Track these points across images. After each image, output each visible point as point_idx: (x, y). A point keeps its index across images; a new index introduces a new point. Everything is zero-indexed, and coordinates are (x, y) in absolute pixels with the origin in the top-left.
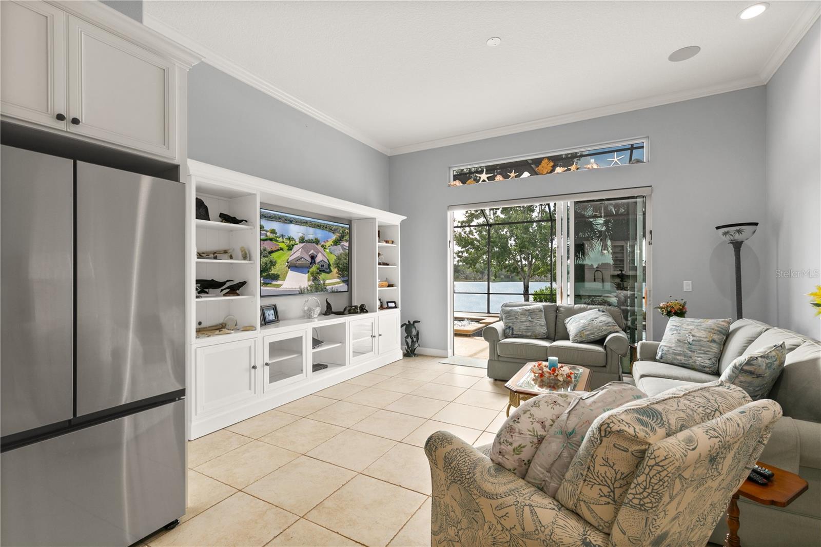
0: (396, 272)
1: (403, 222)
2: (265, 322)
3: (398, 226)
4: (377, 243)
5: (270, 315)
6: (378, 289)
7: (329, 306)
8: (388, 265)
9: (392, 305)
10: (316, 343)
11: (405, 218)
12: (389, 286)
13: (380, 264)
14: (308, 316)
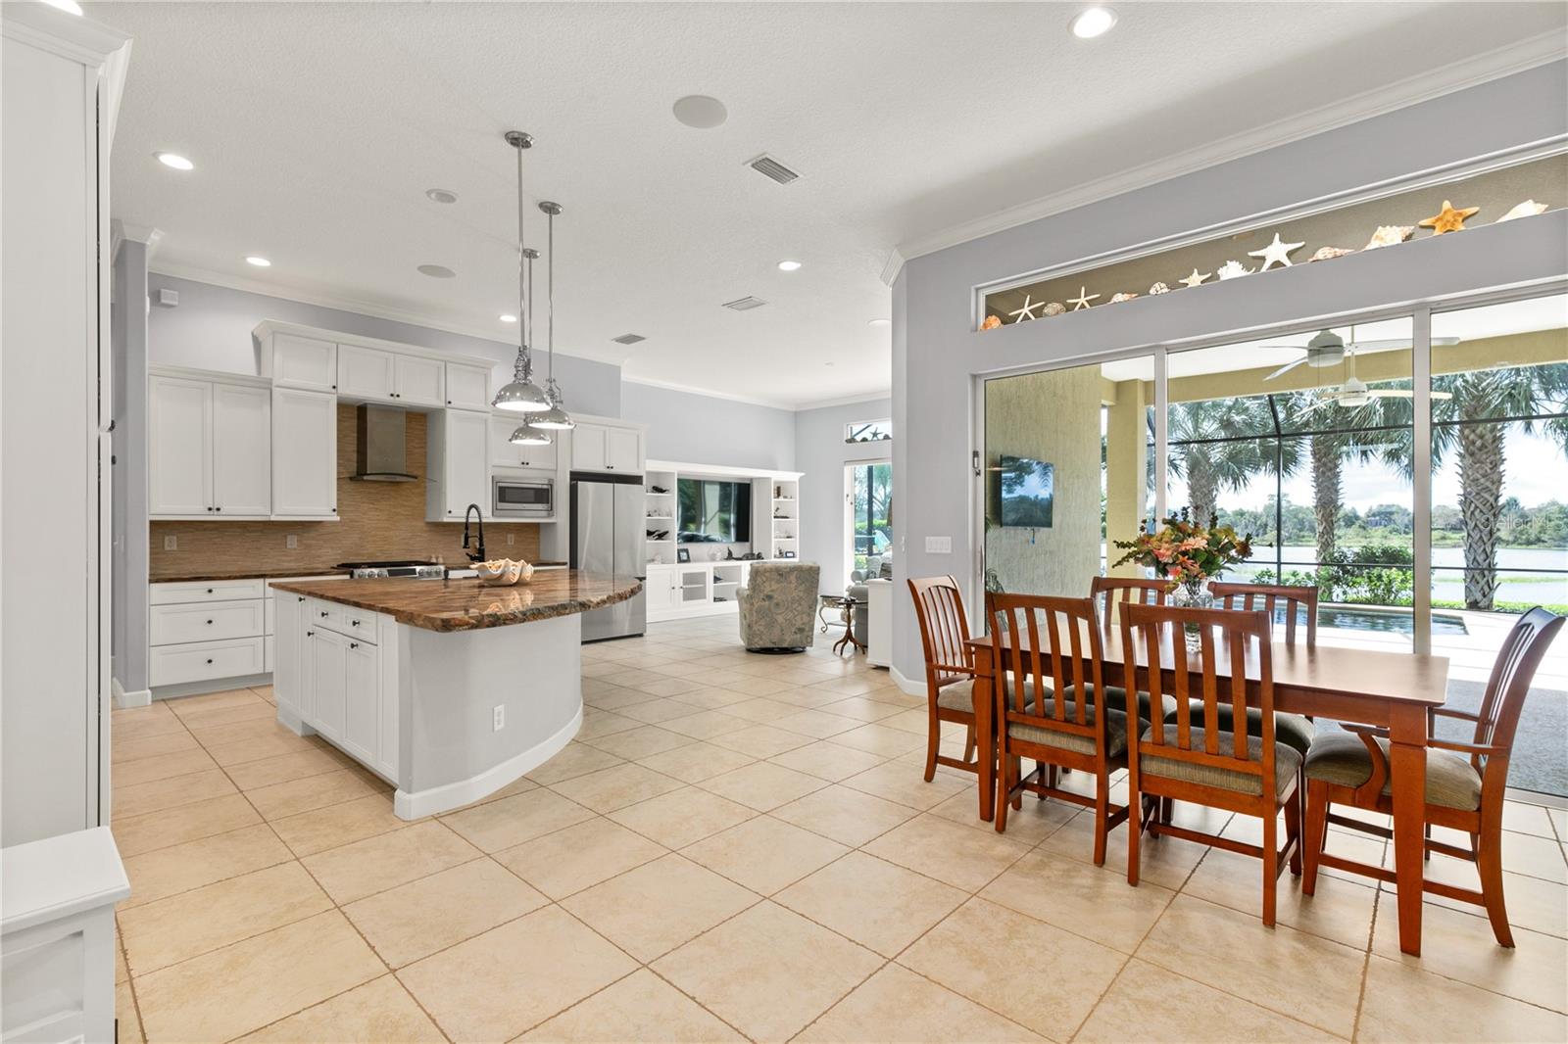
0: (794, 524)
1: (801, 479)
2: (680, 561)
3: (795, 482)
4: (773, 500)
5: (684, 556)
6: (773, 540)
7: (730, 553)
8: (787, 518)
9: (791, 555)
10: (716, 579)
11: (803, 474)
12: (788, 537)
13: (775, 517)
14: (713, 559)
